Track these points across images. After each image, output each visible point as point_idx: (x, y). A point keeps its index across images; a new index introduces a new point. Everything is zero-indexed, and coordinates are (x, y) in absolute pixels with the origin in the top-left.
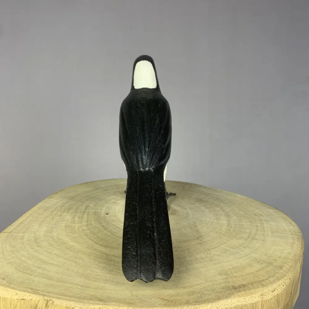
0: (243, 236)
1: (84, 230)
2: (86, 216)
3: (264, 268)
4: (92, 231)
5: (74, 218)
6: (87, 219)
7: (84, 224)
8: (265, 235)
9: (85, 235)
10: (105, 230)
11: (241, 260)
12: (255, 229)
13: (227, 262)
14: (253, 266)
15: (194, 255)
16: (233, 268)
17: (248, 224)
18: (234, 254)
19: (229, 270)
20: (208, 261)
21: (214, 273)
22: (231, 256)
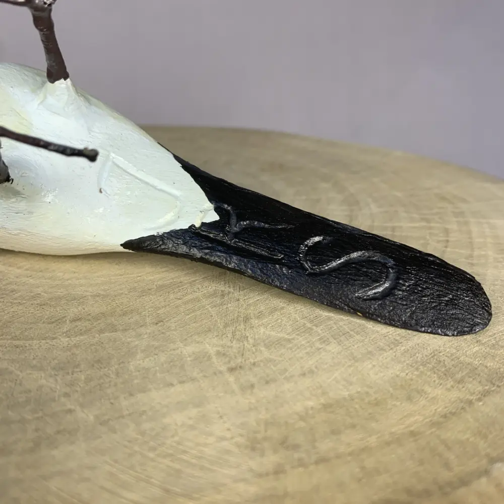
3: (470, 403)
8: (475, 262)
11: (368, 365)
12: (439, 242)
13: (304, 375)
14: (421, 392)
15: (172, 346)
16: (326, 407)
17: (417, 225)
18: (342, 338)
19: (302, 418)
20: (221, 372)
21: (223, 439)
22: (329, 348)
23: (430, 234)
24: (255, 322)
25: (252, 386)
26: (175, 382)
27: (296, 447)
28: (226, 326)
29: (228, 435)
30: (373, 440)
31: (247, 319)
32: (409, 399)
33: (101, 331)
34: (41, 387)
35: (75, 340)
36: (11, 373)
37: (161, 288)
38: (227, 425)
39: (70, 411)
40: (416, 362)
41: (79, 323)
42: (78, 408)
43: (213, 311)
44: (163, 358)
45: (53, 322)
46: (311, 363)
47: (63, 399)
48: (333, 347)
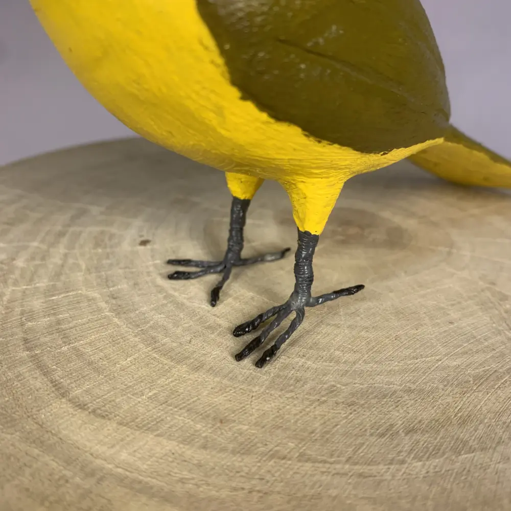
1: (31, 315)
2: (61, 249)
4: (59, 322)
5: (14, 259)
6: (60, 262)
7: (43, 283)
9: (26, 341)
10: (118, 315)
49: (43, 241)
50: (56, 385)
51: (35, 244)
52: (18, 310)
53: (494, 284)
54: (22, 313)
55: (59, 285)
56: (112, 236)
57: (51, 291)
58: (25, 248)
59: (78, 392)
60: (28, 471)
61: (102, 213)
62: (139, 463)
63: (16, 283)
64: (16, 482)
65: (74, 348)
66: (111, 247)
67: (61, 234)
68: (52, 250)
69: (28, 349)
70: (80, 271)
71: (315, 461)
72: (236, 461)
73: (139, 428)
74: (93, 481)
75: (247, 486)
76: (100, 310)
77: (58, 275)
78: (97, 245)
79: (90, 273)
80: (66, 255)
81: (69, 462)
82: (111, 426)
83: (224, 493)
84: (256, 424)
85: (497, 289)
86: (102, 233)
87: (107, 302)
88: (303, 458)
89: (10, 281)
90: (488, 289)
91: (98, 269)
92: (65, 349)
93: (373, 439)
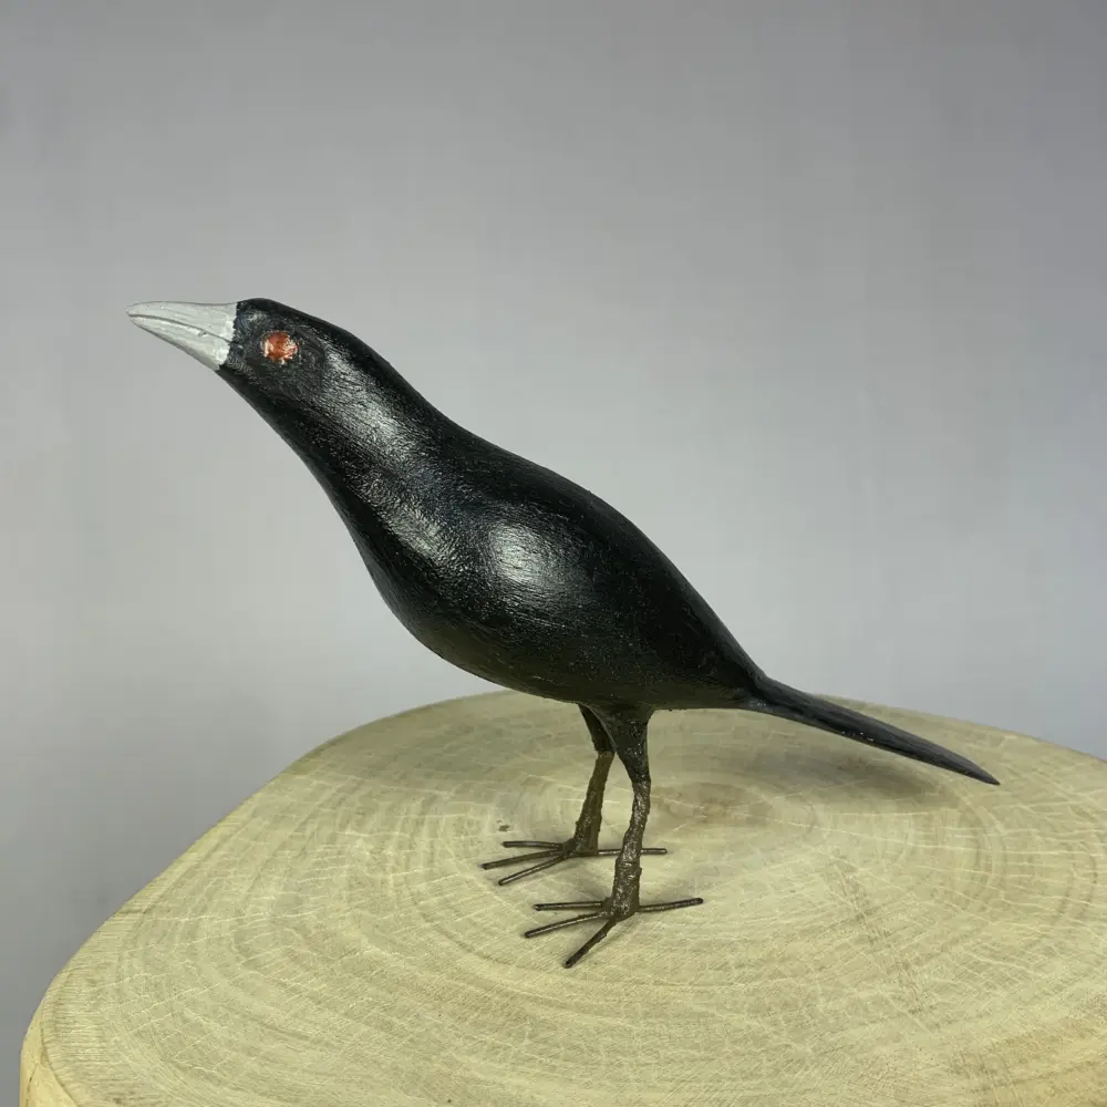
0: (1040, 906)
1: (416, 898)
2: (425, 838)
4: (447, 901)
5: (382, 849)
6: (428, 850)
7: (420, 870)
9: (424, 915)
10: (497, 893)
11: (1037, 1008)
12: (1085, 875)
13: (981, 1016)
14: (1091, 1031)
15: (846, 991)
16: (1009, 1042)
17: (1056, 853)
18: (1007, 983)
19: (990, 1051)
20: (903, 1014)
21: (929, 1066)
22: (998, 992)
23: (1074, 864)
24: (916, 968)
25: (937, 1025)
26: (866, 1022)
27: (994, 1072)
28: (889, 972)
29: (933, 1063)
30: (1056, 1068)
31: (907, 966)
32: (1082, 1036)
33: (772, 977)
34: (749, 1027)
35: (752, 986)
36: (713, 1015)
37: (804, 933)
38: (929, 1056)
39: (787, 1046)
40: (1083, 1006)
41: (746, 969)
42: (794, 1045)
43: (870, 957)
44: (844, 1001)
45: (718, 969)
46: (984, 1006)
47: (776, 1037)
48: (1000, 992)
49: (403, 830)
50: (462, 945)
51: (397, 833)
52: (406, 892)
53: (844, 857)
54: (412, 894)
55: (435, 870)
56: (470, 823)
57: (430, 876)
58: (388, 838)
59: (481, 948)
60: (460, 995)
61: (453, 799)
62: (538, 989)
63: (394, 870)
64: (453, 1000)
65: (469, 919)
66: (473, 833)
67: (419, 823)
68: (416, 839)
69: (427, 921)
70: (451, 857)
71: (667, 984)
72: (610, 986)
73: (533, 969)
74: (507, 999)
75: (617, 999)
76: (480, 890)
77: (431, 862)
78: (459, 832)
79: (461, 859)
80: (432, 842)
81: (488, 989)
82: (512, 969)
83: (601, 1003)
84: (623, 964)
85: (846, 862)
86: (460, 819)
87: (484, 883)
88: (657, 983)
89: (387, 869)
90: (837, 862)
91: (467, 855)
92: (459, 920)
93: (711, 972)
